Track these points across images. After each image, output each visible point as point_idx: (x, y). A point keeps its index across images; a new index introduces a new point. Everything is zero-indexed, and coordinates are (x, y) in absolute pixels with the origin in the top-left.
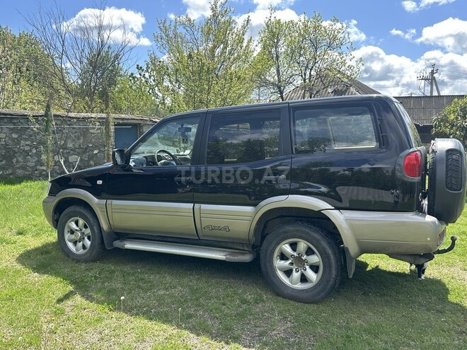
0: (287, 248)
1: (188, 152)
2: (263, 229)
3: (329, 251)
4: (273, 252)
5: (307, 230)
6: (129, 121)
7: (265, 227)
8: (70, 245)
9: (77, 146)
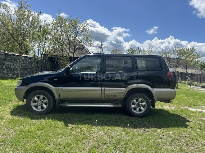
5: (143, 95)
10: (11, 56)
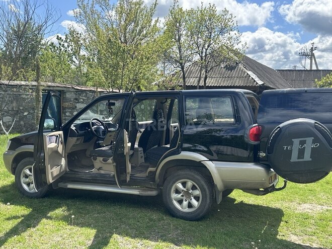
0: (180, 186)
1: (110, 119)
2: (165, 175)
3: (206, 187)
4: (171, 189)
5: (193, 174)
6: (55, 88)
7: (166, 173)
8: (25, 187)
9: (10, 109)
10: (86, 94)
